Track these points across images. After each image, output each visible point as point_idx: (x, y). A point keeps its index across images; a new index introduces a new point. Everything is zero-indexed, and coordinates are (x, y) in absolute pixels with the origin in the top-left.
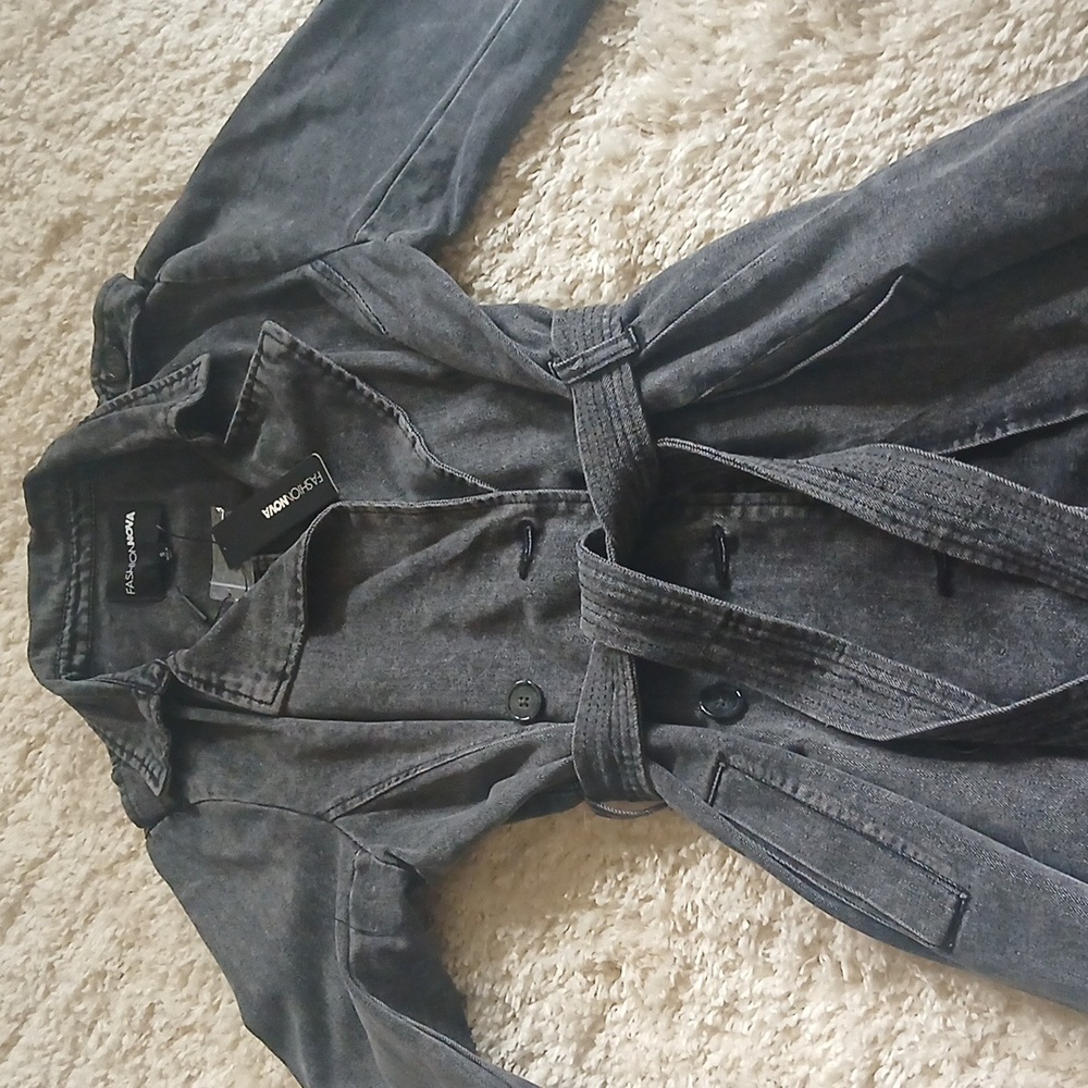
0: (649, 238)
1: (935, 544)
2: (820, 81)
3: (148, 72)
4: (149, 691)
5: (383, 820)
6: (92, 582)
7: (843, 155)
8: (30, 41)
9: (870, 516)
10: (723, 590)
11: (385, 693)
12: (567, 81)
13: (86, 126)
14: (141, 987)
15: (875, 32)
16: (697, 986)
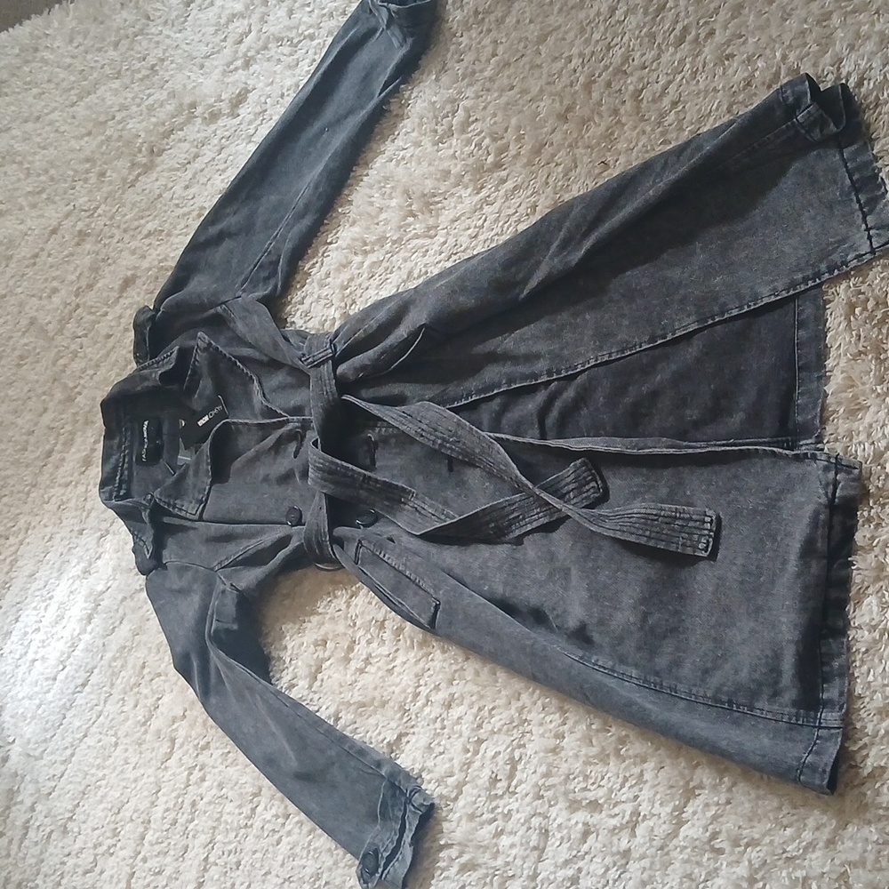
0: (354, 302)
1: (437, 447)
2: (417, 237)
3: (166, 208)
4: (146, 507)
5: (236, 570)
6: (131, 454)
7: (423, 270)
8: (119, 189)
9: (412, 433)
10: (372, 467)
11: (240, 511)
12: (326, 227)
13: (140, 232)
14: (140, 654)
15: (438, 216)
16: (356, 651)
